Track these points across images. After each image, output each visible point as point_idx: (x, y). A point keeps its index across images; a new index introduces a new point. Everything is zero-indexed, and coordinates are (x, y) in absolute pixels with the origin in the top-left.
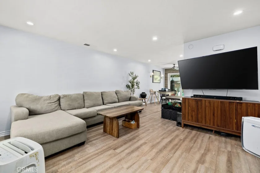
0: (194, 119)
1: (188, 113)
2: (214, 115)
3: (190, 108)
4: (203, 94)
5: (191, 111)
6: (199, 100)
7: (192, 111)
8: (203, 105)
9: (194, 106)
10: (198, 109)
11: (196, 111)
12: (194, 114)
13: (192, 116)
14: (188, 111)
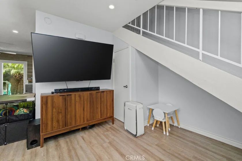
0: (61, 124)
1: (52, 118)
2: (84, 110)
3: (54, 110)
4: (66, 88)
5: (56, 114)
6: (67, 95)
7: (58, 113)
8: (73, 101)
9: (61, 106)
10: (66, 109)
11: (63, 112)
12: (61, 116)
13: (58, 121)
14: (53, 115)
